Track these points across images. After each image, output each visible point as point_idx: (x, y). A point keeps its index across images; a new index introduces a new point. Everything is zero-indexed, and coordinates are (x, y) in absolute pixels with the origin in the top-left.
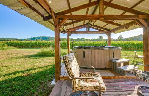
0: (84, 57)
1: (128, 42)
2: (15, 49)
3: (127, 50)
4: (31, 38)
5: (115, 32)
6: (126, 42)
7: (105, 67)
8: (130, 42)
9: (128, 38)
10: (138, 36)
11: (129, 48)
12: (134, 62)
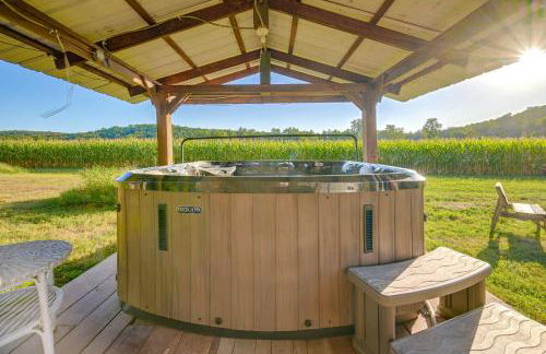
0: (163, 245)
1: (463, 143)
2: (9, 172)
3: (458, 175)
4: (104, 130)
5: (397, 93)
6: (455, 141)
7: (308, 323)
8: (468, 141)
9: (461, 128)
10: (499, 120)
11: (464, 165)
12: (495, 235)
